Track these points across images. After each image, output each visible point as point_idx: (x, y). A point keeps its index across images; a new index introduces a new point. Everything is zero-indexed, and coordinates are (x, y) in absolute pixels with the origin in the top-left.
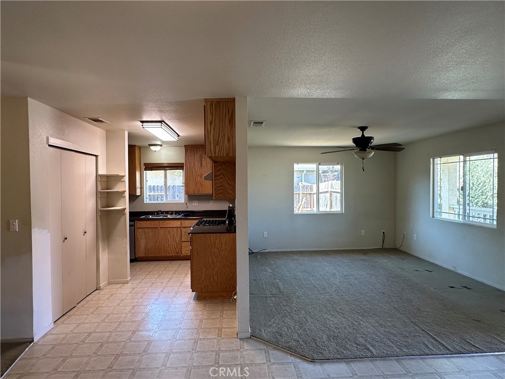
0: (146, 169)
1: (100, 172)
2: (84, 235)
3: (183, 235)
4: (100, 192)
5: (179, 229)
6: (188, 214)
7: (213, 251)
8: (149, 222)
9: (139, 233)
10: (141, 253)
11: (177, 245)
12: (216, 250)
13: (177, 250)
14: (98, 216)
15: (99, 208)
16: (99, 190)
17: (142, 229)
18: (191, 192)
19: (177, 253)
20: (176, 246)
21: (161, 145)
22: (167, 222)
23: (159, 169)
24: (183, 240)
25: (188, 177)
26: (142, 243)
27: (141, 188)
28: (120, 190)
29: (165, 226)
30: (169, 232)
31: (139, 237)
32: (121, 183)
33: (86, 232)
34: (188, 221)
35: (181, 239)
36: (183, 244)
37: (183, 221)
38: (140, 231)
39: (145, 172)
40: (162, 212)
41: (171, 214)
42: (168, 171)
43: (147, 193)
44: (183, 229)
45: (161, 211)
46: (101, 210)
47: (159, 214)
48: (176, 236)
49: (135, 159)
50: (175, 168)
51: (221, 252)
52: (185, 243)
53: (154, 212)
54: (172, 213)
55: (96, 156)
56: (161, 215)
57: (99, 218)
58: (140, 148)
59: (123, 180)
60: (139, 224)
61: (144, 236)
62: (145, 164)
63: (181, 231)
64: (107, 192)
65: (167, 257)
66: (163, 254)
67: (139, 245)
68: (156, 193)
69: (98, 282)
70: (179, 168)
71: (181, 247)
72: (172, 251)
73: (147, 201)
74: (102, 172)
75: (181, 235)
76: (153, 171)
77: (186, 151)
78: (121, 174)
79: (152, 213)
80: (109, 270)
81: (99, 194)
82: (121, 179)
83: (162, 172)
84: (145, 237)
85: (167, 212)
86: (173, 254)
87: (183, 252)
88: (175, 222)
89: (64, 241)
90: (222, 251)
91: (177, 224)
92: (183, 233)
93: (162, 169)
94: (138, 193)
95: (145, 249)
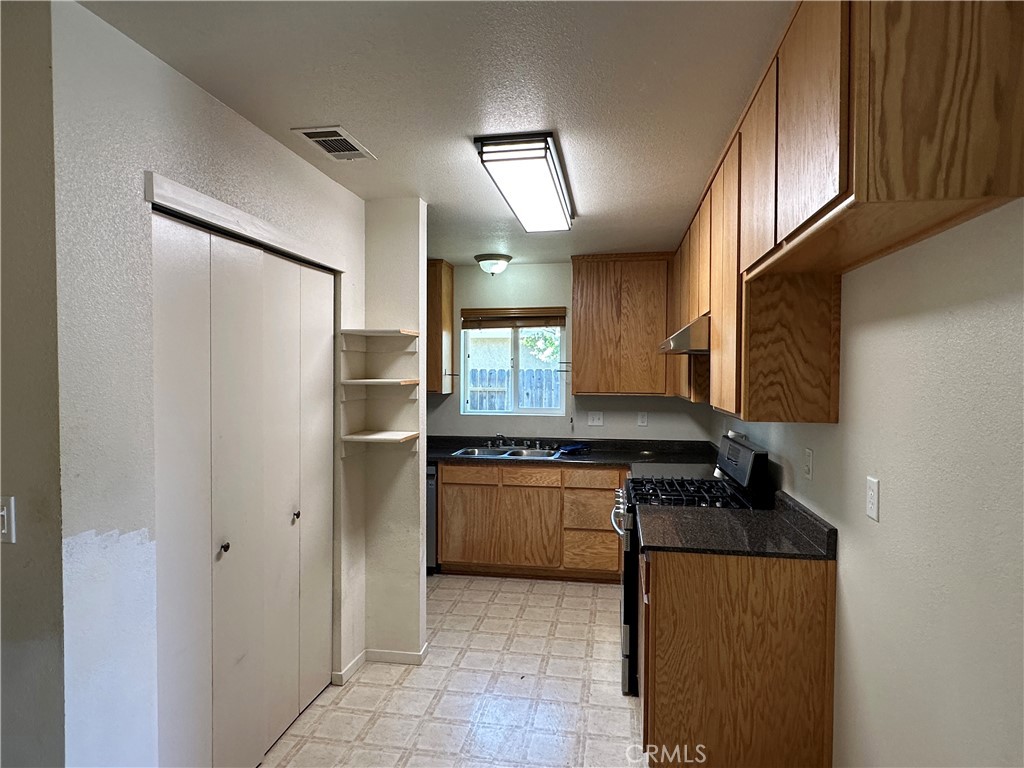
0: (467, 325)
1: (347, 324)
2: (293, 522)
3: (566, 511)
4: (344, 385)
5: (555, 491)
6: (578, 451)
7: (735, 622)
8: (474, 469)
9: (449, 495)
10: (451, 554)
11: (550, 539)
12: (748, 619)
13: (550, 550)
14: (338, 457)
15: (343, 435)
16: (343, 378)
17: (457, 488)
18: (588, 388)
19: (550, 561)
20: (546, 540)
21: (508, 258)
22: (525, 470)
23: (499, 323)
24: (567, 523)
25: (582, 346)
26: (455, 525)
27: (454, 375)
28: (402, 381)
29: (516, 483)
30: (528, 497)
31: (448, 507)
32: (407, 357)
33: (298, 515)
34: (581, 471)
35: (561, 521)
36: (568, 536)
37: (568, 472)
38: (450, 492)
39: (463, 331)
40: (506, 441)
41: (529, 447)
42: (520, 329)
43: (467, 389)
44: (568, 496)
45: (502, 438)
46: (346, 443)
47: (498, 446)
48: (547, 510)
49: (441, 297)
50: (543, 322)
51: (769, 628)
52: (572, 533)
53: (486, 439)
54: (532, 443)
55: (336, 273)
56: (503, 448)
57: (340, 464)
58: (451, 267)
59: (410, 349)
60: (447, 472)
61: (461, 508)
62: (464, 312)
63: (562, 499)
64: (367, 386)
65: (520, 568)
66: (510, 560)
67: (447, 530)
68: (479, 388)
69: (335, 662)
70: (552, 322)
71: (562, 543)
72: (536, 554)
73: (466, 409)
74: (352, 322)
75: (562, 509)
76: (483, 330)
77: (577, 272)
78: (407, 330)
79: (480, 442)
80: (367, 617)
81: (341, 391)
82: (406, 347)
83: (506, 333)
84: (465, 510)
85: (519, 442)
86: (539, 563)
87: (566, 560)
88: (545, 471)
89: (219, 557)
90: (775, 625)
91: (551, 477)
92: (567, 505)
93: (507, 323)
94: (446, 389)
95: (465, 541)
